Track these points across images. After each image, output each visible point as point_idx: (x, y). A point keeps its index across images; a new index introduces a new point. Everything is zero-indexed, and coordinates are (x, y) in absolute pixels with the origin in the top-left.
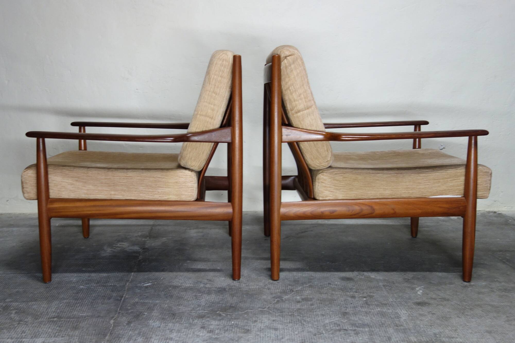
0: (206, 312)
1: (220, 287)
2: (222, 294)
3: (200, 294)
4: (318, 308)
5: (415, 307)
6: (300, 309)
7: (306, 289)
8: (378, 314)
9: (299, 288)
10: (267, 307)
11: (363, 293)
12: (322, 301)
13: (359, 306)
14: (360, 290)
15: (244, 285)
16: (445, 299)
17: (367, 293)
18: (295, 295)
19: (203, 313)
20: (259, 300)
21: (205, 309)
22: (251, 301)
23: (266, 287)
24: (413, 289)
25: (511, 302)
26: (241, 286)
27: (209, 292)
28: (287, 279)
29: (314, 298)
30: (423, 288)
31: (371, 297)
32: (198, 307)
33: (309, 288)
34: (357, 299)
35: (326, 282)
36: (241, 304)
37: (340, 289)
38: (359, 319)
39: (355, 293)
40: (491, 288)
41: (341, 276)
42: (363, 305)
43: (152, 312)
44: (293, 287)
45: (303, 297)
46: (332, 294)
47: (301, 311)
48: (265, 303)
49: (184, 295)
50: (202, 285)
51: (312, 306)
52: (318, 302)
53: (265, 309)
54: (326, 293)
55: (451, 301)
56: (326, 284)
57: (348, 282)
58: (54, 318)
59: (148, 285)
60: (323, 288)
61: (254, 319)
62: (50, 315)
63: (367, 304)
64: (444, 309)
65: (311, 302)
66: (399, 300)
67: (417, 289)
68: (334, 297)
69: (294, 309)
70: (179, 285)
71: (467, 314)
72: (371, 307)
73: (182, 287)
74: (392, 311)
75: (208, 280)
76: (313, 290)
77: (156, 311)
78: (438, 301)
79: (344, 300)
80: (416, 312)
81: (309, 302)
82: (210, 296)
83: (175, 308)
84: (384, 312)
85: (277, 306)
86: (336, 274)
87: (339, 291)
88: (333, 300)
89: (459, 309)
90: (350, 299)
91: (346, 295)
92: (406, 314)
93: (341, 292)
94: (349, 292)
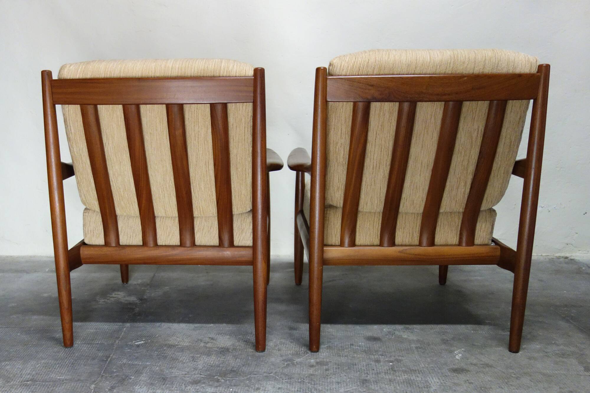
0: (202, 377)
1: (222, 347)
2: (224, 355)
3: (199, 355)
4: (334, 374)
5: (449, 374)
6: (312, 375)
7: (323, 351)
8: (404, 382)
10: (274, 372)
11: (391, 356)
12: (339, 366)
13: (382, 372)
14: (387, 353)
16: (488, 365)
17: (394, 357)
18: (309, 358)
19: (199, 378)
20: (266, 363)
21: (201, 373)
22: (256, 365)
23: (277, 348)
24: (451, 352)
25: (568, 370)
27: (209, 353)
28: (302, 338)
29: (331, 362)
30: (463, 351)
31: (398, 361)
32: (194, 371)
33: (327, 349)
34: (382, 364)
35: (348, 342)
36: (244, 368)
37: (363, 352)
38: (380, 388)
39: (380, 357)
40: (546, 352)
41: (367, 336)
42: (387, 371)
43: (140, 376)
45: (318, 360)
46: (354, 357)
47: (313, 377)
48: (272, 367)
49: (180, 356)
50: (202, 344)
51: (327, 372)
52: (335, 367)
53: (271, 375)
54: (345, 356)
55: (494, 368)
56: (348, 345)
57: (375, 342)
58: (28, 381)
59: (140, 344)
60: (344, 350)
61: (257, 386)
62: (24, 377)
63: (393, 370)
64: (484, 377)
65: (327, 367)
66: (432, 366)
67: (455, 352)
68: (354, 361)
69: (305, 374)
70: (176, 343)
71: (511, 384)
72: (397, 374)
73: (179, 346)
74: (422, 379)
75: (210, 338)
76: (331, 352)
77: (144, 375)
78: (479, 368)
79: (366, 365)
80: (450, 381)
81: (324, 367)
82: (209, 358)
83: (168, 372)
84: (411, 380)
85: (286, 371)
86: (362, 332)
87: (362, 354)
88: (353, 365)
89: (502, 377)
90: (373, 363)
91: (370, 359)
92: (438, 382)
93: (365, 354)
94: (374, 355)
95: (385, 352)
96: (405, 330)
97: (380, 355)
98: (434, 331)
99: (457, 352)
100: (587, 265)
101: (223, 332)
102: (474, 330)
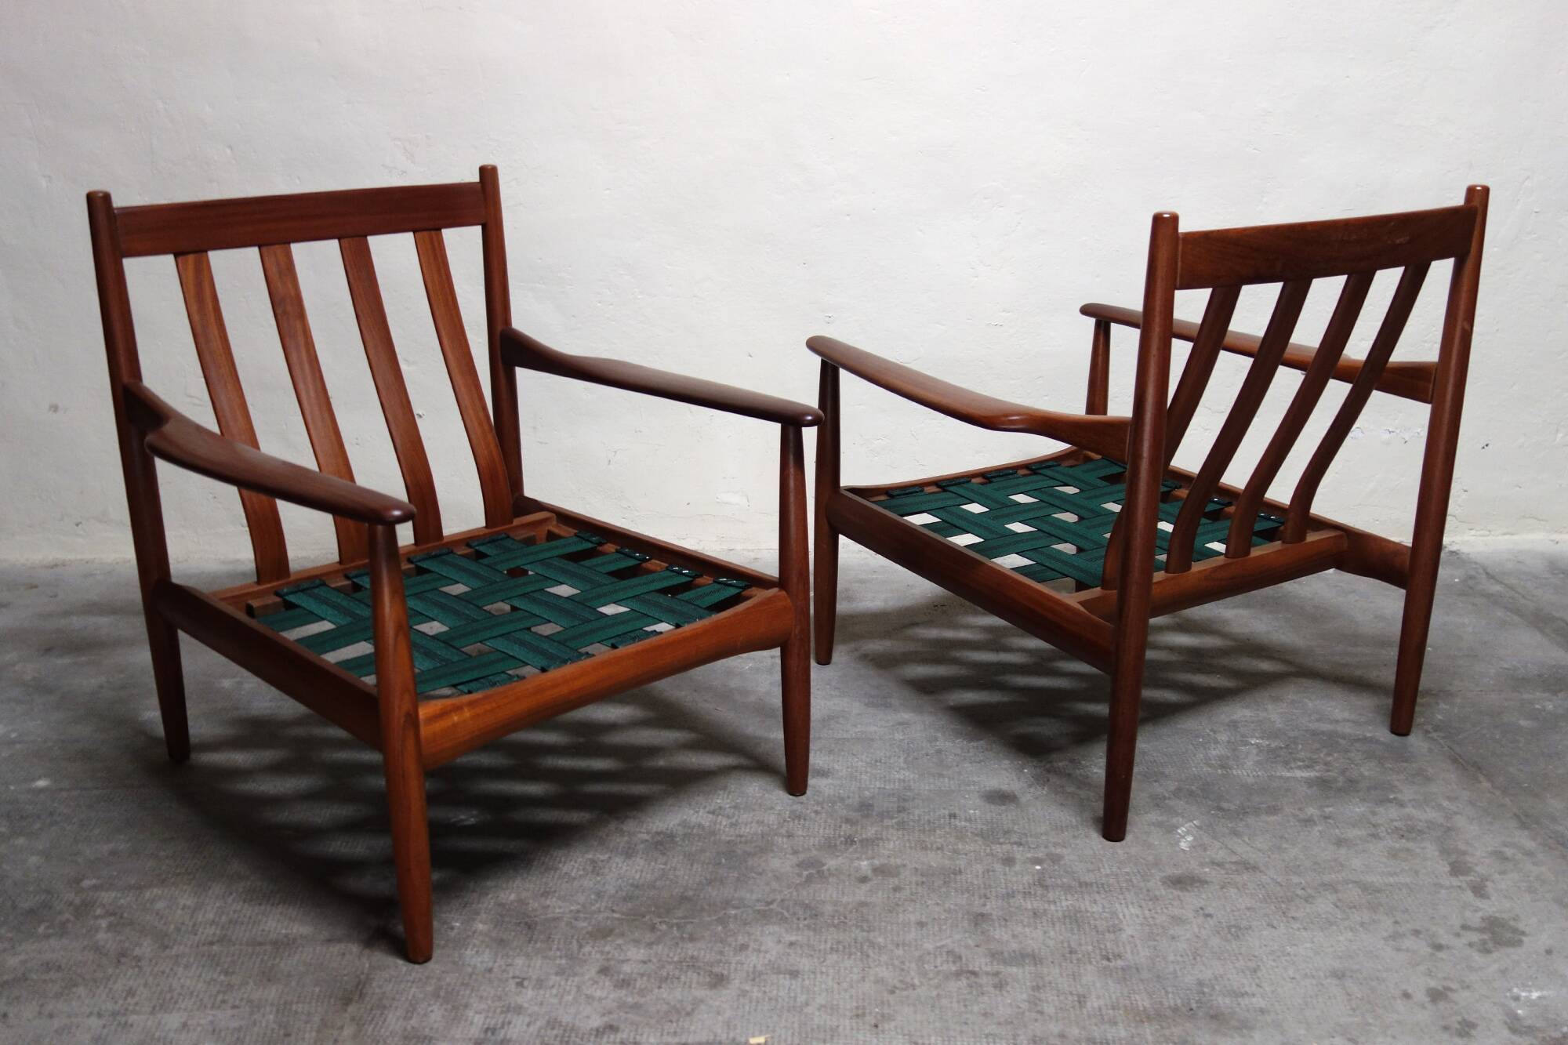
0: (618, 919)
1: (659, 830)
2: (663, 854)
3: (607, 856)
4: (912, 900)
5: (1164, 892)
6: (863, 904)
7: (889, 837)
8: (1065, 917)
9: (871, 831)
10: (779, 897)
11: (1038, 847)
12: (926, 876)
13: (1019, 892)
14: (1031, 836)
15: (724, 823)
16: (1246, 866)
17: (1046, 847)
18: (858, 855)
19: (609, 922)
20: (760, 874)
21: (614, 908)
22: (738, 879)
23: (783, 831)
24: (1172, 829)
25: (1417, 873)
26: (718, 826)
27: (629, 849)
28: (842, 800)
29: (904, 866)
30: (1197, 827)
31: (1055, 859)
32: (596, 901)
33: (898, 830)
34: (1017, 868)
35: (944, 809)
36: (710, 889)
37: (977, 835)
38: (1014, 936)
39: (1015, 847)
40: (1374, 826)
41: (988, 789)
42: (1030, 888)
43: (474, 920)
44: (854, 829)
45: (877, 862)
46: (956, 852)
47: (865, 910)
48: (775, 885)
51: (897, 895)
52: (914, 879)
53: (771, 907)
54: (938, 849)
55: (1260, 872)
56: (944, 817)
57: (1003, 808)
58: (212, 943)
60: (935, 830)
61: (741, 939)
62: (203, 933)
63: (1042, 886)
64: (1237, 899)
65: (896, 881)
66: (1128, 870)
67: (1179, 831)
68: (957, 862)
69: (849, 904)
71: (1293, 915)
72: (1051, 895)
74: (1104, 907)
76: (906, 837)
77: (484, 916)
78: (1227, 873)
79: (983, 873)
80: (1165, 910)
81: (891, 880)
82: (630, 862)
83: (536, 905)
84: (1080, 912)
85: (805, 895)
86: (976, 779)
87: (976, 841)
88: (955, 874)
89: (1276, 898)
90: (998, 867)
91: (992, 854)
92: (1137, 916)
93: (980, 843)
94: (1001, 844)
95: (1026, 834)
97: (1015, 843)
99: (1184, 829)
100: (1485, 570)
102: (1222, 767)
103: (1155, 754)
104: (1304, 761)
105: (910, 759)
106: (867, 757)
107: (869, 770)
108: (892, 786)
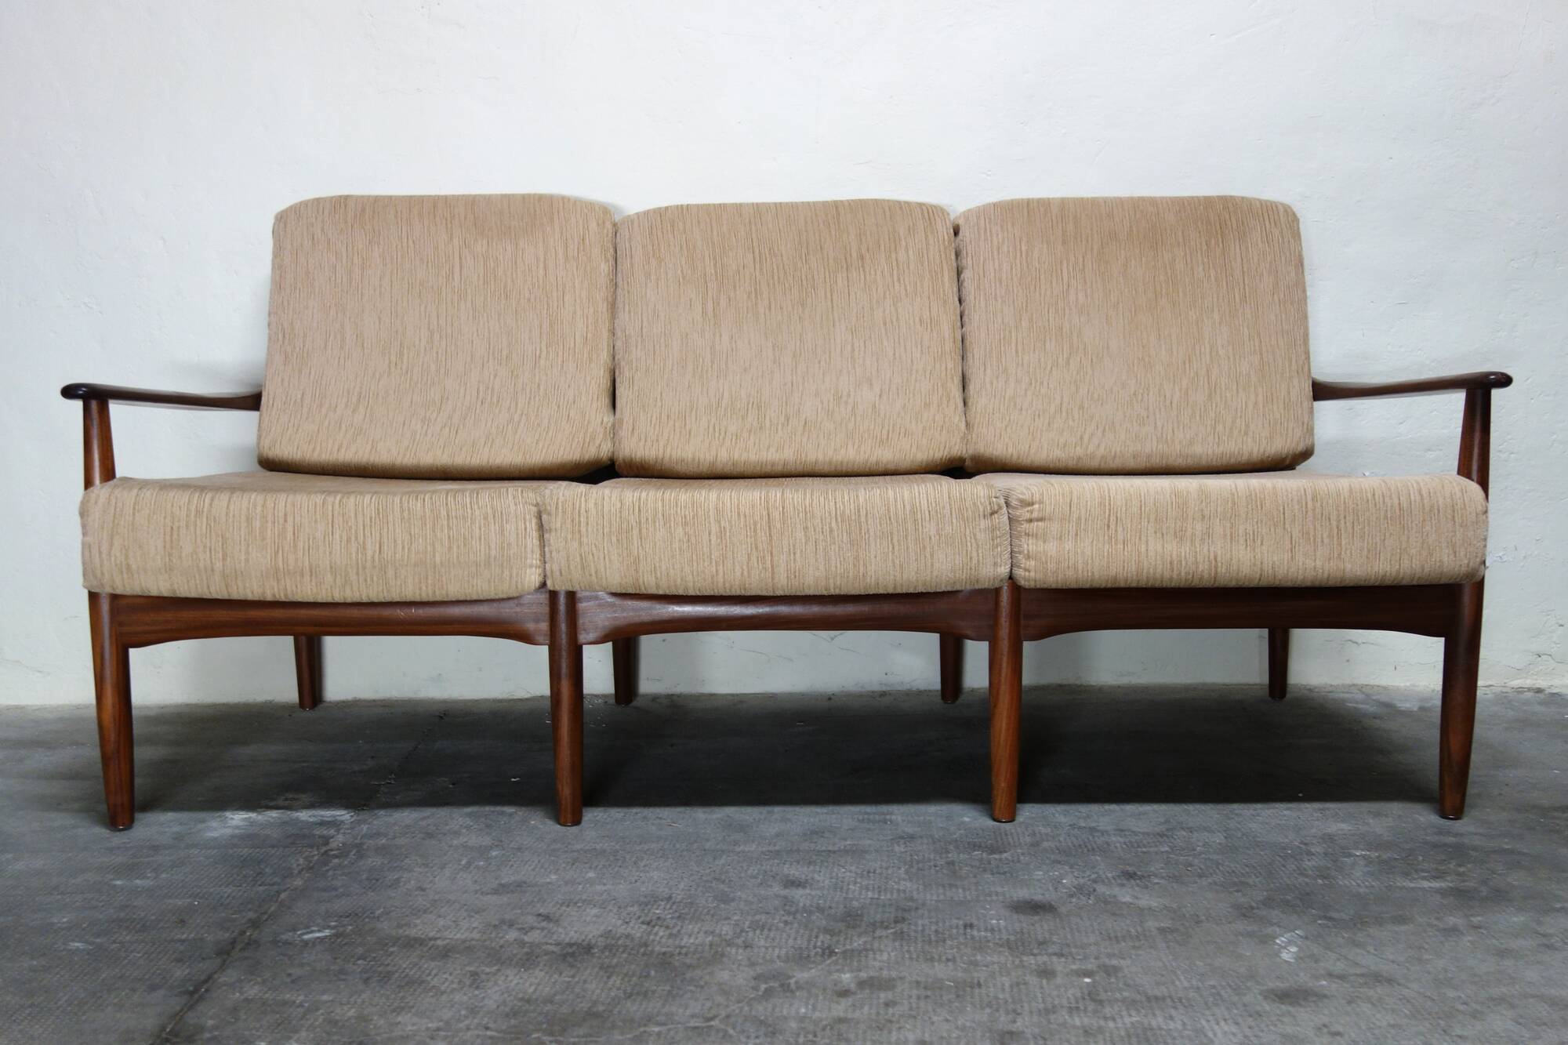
0: (491, 1038)
1: (573, 941)
2: (572, 966)
3: (495, 968)
4: (910, 1016)
5: (1267, 1008)
6: (841, 1020)
7: (882, 947)
8: (1129, 1035)
9: (858, 943)
10: (723, 1013)
11: (1085, 958)
12: (931, 989)
13: (1062, 1007)
14: (1076, 947)
15: (661, 934)
16: (1377, 978)
17: (1096, 958)
18: (838, 967)
20: (702, 987)
21: (490, 1025)
22: (669, 993)
23: (740, 941)
24: (1266, 940)
26: (652, 937)
27: (528, 959)
28: (821, 910)
29: (901, 978)
30: (1301, 937)
31: (1110, 971)
32: (466, 1017)
33: (894, 940)
34: (1059, 980)
35: (958, 919)
36: (629, 1004)
37: (1001, 946)
39: (1055, 959)
40: (1544, 936)
41: (1015, 899)
42: (1077, 1002)
43: (289, 1038)
44: (835, 939)
45: (863, 975)
46: (975, 964)
47: (844, 1027)
48: (720, 999)
49: (434, 972)
50: (512, 935)
51: (890, 1011)
52: (915, 992)
53: (712, 1023)
54: (948, 960)
55: (1399, 985)
56: (957, 927)
57: (1036, 918)
59: (318, 938)
60: (944, 941)
63: (1094, 1000)
64: (1374, 1015)
65: (890, 995)
66: (1212, 983)
67: (1278, 941)
68: (976, 975)
69: (821, 1020)
70: (431, 935)
71: (1459, 1033)
72: (1107, 1011)
73: (439, 942)
74: (1184, 1024)
75: (540, 915)
76: (906, 948)
78: (1353, 987)
79: (1011, 987)
80: (1272, 1028)
81: (882, 995)
82: (525, 976)
83: (382, 1022)
84: (1152, 1029)
85: (761, 1009)
86: (999, 889)
87: (1000, 952)
88: (972, 987)
89: (1429, 1014)
90: (1033, 980)
91: (1024, 966)
92: (1234, 1034)
93: (1007, 954)
94: (1035, 955)
95: (1068, 945)
96: (1125, 882)
97: (1055, 954)
98: (1210, 880)
99: (1283, 939)
101: (584, 897)
102: (1324, 877)
103: (1232, 865)
104: (1429, 872)
105: (913, 870)
106: (857, 868)
107: (859, 880)
108: (889, 896)
